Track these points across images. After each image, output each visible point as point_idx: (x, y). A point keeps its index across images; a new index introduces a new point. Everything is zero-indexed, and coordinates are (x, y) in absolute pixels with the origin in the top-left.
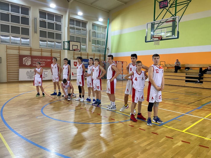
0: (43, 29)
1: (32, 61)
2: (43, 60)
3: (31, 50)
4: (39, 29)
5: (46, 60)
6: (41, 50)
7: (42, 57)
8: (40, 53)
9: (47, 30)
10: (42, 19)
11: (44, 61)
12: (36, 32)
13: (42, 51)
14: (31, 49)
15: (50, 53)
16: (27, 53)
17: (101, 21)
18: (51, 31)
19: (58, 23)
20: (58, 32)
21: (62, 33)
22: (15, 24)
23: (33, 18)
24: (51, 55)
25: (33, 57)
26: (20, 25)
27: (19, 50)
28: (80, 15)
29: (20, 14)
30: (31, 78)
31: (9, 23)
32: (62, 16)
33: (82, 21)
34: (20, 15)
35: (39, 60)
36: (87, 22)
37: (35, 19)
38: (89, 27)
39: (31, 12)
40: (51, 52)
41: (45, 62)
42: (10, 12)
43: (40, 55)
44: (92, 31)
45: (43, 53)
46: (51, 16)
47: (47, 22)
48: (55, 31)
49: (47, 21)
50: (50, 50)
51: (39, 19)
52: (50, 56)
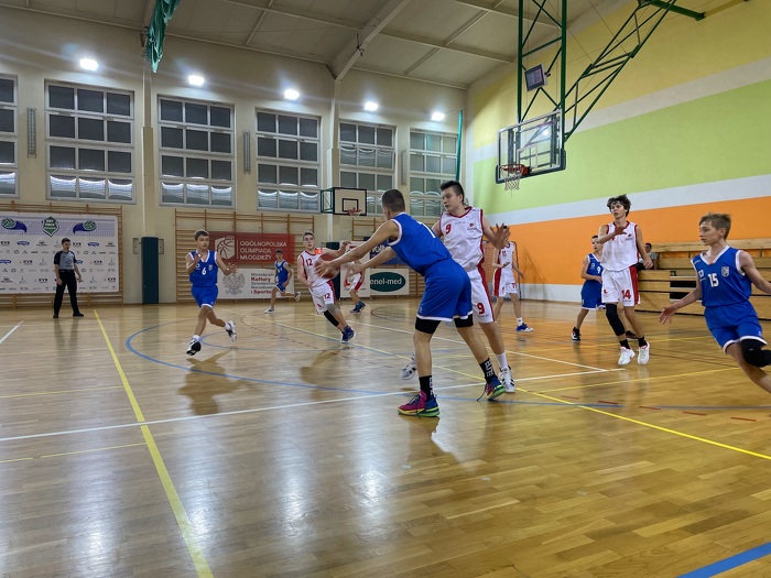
0: (268, 160)
1: (237, 248)
2: (267, 244)
3: (235, 218)
4: (257, 160)
5: (273, 244)
6: (262, 216)
7: (262, 237)
8: (259, 224)
9: (278, 162)
10: (263, 134)
11: (268, 247)
12: (247, 170)
13: (262, 219)
14: (235, 214)
15: (285, 225)
16: (226, 226)
17: (438, 119)
18: (289, 162)
19: (309, 140)
20: (308, 164)
21: (319, 165)
22: (196, 154)
23: (241, 134)
24: (288, 228)
25: (239, 237)
26: (209, 155)
27: (205, 218)
28: (370, 110)
29: (209, 125)
30: (234, 293)
31: (183, 153)
32: (320, 117)
33: (380, 125)
34: (209, 128)
35: (254, 244)
36: (395, 128)
37: (246, 136)
38: (401, 141)
39: (234, 120)
40: (288, 220)
41: (272, 248)
42: (184, 123)
43: (260, 231)
44: (410, 151)
45: (265, 224)
46: (288, 121)
47: (277, 139)
48: (299, 163)
49: (278, 136)
50: (285, 215)
51: (256, 134)
52: (285, 232)
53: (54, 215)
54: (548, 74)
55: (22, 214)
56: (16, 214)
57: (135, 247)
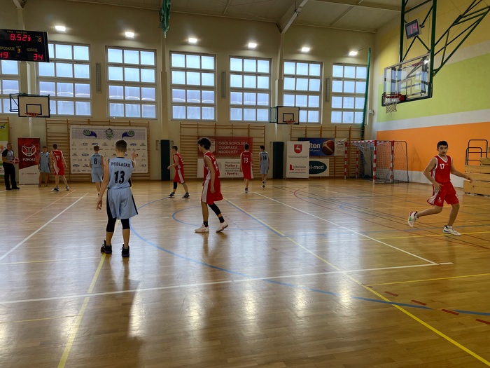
1: (217, 146)
2: (235, 143)
4: (229, 89)
5: (239, 143)
6: (232, 125)
7: (232, 139)
8: (230, 131)
9: (244, 90)
11: (235, 145)
12: (224, 95)
13: (232, 128)
14: (215, 125)
15: (247, 131)
17: (353, 55)
18: (250, 90)
20: (263, 91)
21: (270, 91)
22: (193, 87)
23: (220, 73)
24: (249, 133)
25: (218, 139)
26: (201, 88)
27: (198, 128)
28: (305, 52)
31: (185, 87)
32: (271, 59)
33: (312, 62)
34: (200, 70)
35: (227, 143)
36: (321, 63)
37: (223, 74)
38: (326, 72)
39: (216, 63)
40: (249, 128)
41: (238, 146)
43: (231, 135)
44: (332, 78)
45: (234, 130)
48: (257, 90)
49: (243, 73)
51: (229, 73)
52: (247, 136)
53: (111, 127)
54: (422, 26)
55: (94, 127)
56: (90, 127)
57: (157, 146)
